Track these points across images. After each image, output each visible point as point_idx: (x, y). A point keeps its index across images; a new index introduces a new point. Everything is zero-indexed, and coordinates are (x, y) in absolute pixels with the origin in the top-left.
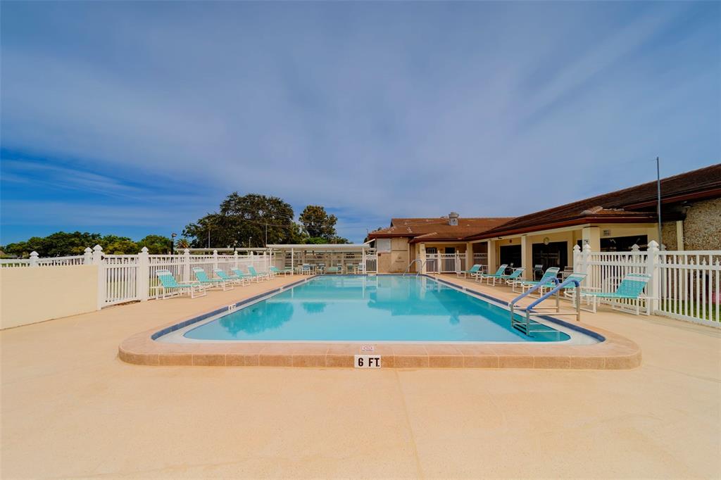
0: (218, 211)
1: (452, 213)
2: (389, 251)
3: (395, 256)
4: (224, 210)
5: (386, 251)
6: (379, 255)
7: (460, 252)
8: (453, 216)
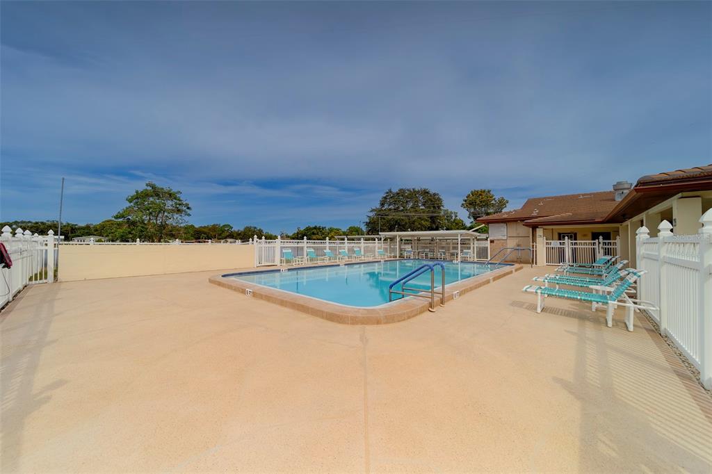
0: (378, 206)
1: (619, 183)
2: (505, 238)
3: (512, 244)
4: (382, 205)
5: (500, 237)
6: (492, 242)
7: (604, 239)
8: (621, 187)
